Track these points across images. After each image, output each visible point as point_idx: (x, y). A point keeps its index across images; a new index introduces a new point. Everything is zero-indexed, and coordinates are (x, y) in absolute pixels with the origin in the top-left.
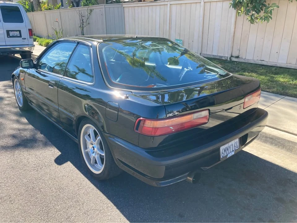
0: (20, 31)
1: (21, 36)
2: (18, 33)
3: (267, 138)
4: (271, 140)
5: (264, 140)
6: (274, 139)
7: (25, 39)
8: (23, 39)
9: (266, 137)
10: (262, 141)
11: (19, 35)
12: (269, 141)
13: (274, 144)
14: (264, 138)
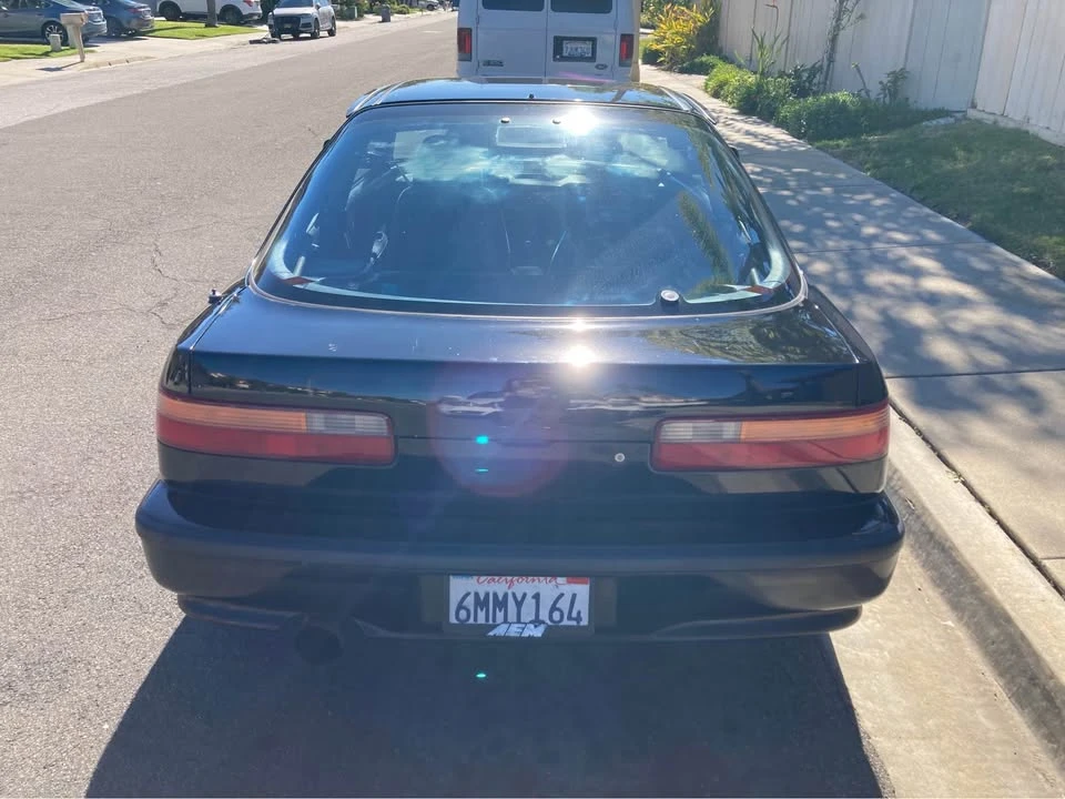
0: (593, 40)
1: (593, 58)
2: (589, 45)
3: (1035, 685)
4: (1044, 704)
5: (1020, 686)
6: (1057, 707)
7: (606, 67)
8: (597, 67)
9: (1033, 680)
10: (1010, 690)
11: (590, 55)
12: (1035, 705)
13: (1044, 730)
14: (1023, 681)
